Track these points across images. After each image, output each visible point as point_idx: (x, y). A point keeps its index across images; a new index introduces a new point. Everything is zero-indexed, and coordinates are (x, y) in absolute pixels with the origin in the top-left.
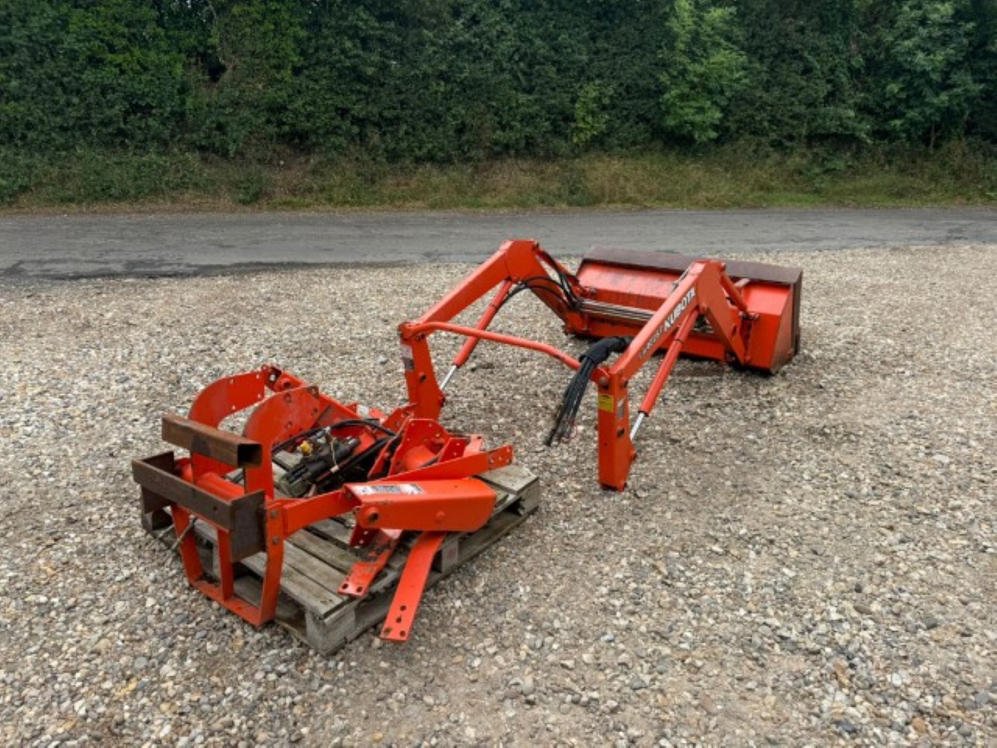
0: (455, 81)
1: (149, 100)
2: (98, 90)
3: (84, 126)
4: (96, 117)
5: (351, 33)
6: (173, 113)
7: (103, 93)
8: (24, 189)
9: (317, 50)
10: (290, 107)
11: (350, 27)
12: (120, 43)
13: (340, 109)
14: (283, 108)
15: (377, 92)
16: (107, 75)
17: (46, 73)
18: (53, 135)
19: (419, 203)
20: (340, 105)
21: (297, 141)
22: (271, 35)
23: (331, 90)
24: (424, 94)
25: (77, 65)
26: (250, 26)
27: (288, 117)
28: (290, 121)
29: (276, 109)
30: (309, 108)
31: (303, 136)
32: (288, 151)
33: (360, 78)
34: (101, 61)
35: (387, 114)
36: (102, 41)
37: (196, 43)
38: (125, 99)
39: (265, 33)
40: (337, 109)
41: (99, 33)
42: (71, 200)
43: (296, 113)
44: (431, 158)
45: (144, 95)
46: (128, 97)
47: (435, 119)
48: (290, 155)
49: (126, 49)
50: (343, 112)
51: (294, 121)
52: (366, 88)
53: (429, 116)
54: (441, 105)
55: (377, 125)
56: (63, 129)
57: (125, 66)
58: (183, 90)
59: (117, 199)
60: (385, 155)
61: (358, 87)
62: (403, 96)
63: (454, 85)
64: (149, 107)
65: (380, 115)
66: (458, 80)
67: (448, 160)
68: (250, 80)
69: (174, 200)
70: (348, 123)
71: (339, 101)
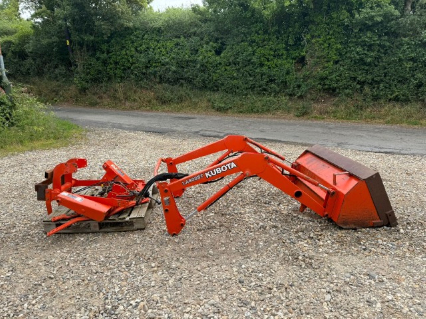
0: (420, 61)
1: (275, 77)
2: (260, 75)
3: (252, 88)
4: (257, 84)
5: (362, 44)
6: (282, 82)
7: (262, 76)
8: (230, 108)
9: (346, 53)
10: (329, 78)
11: (362, 42)
12: (271, 58)
13: (352, 78)
14: (326, 78)
15: (373, 69)
16: (265, 69)
17: (246, 70)
18: (244, 91)
19: (382, 121)
20: (353, 76)
21: (331, 91)
22: (327, 48)
23: (350, 69)
24: (398, 69)
25: (255, 67)
26: (318, 46)
27: (327, 82)
28: (328, 83)
29: (323, 79)
30: (338, 78)
31: (334, 90)
32: (327, 96)
33: (365, 64)
34: (263, 65)
35: (376, 79)
36: (265, 58)
37: (298, 55)
38: (268, 77)
39: (324, 49)
40: (351, 78)
41: (264, 55)
42: (241, 112)
43: (331, 80)
44: (397, 99)
45: (274, 75)
46: (269, 76)
47: (403, 80)
48: (328, 97)
49: (272, 60)
50: (354, 79)
51: (330, 84)
52: (367, 68)
53: (400, 79)
54: (408, 73)
55: (371, 84)
56: (247, 88)
57: (270, 66)
58: (288, 73)
59: (255, 113)
60: (371, 98)
61: (363, 68)
62: (386, 70)
63: (419, 63)
64: (275, 80)
65: (373, 80)
66: (422, 61)
67: (407, 101)
68: (314, 67)
69: (274, 114)
70: (355, 84)
71: (352, 74)
